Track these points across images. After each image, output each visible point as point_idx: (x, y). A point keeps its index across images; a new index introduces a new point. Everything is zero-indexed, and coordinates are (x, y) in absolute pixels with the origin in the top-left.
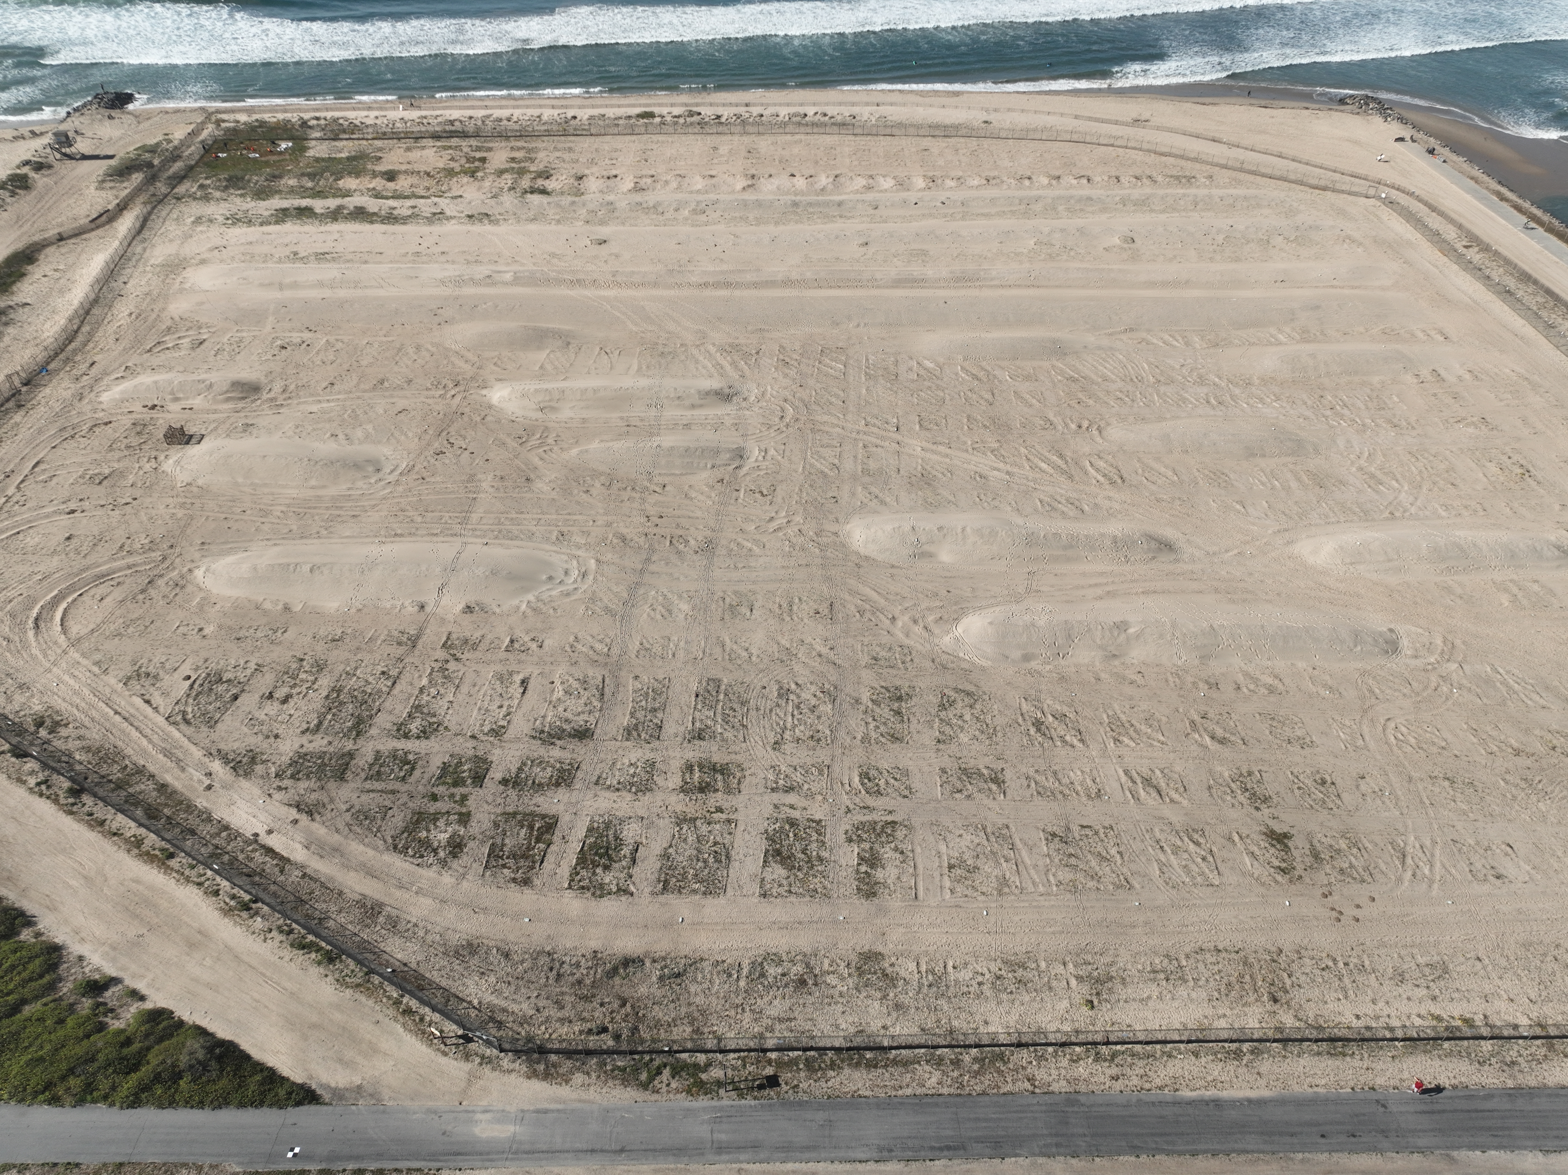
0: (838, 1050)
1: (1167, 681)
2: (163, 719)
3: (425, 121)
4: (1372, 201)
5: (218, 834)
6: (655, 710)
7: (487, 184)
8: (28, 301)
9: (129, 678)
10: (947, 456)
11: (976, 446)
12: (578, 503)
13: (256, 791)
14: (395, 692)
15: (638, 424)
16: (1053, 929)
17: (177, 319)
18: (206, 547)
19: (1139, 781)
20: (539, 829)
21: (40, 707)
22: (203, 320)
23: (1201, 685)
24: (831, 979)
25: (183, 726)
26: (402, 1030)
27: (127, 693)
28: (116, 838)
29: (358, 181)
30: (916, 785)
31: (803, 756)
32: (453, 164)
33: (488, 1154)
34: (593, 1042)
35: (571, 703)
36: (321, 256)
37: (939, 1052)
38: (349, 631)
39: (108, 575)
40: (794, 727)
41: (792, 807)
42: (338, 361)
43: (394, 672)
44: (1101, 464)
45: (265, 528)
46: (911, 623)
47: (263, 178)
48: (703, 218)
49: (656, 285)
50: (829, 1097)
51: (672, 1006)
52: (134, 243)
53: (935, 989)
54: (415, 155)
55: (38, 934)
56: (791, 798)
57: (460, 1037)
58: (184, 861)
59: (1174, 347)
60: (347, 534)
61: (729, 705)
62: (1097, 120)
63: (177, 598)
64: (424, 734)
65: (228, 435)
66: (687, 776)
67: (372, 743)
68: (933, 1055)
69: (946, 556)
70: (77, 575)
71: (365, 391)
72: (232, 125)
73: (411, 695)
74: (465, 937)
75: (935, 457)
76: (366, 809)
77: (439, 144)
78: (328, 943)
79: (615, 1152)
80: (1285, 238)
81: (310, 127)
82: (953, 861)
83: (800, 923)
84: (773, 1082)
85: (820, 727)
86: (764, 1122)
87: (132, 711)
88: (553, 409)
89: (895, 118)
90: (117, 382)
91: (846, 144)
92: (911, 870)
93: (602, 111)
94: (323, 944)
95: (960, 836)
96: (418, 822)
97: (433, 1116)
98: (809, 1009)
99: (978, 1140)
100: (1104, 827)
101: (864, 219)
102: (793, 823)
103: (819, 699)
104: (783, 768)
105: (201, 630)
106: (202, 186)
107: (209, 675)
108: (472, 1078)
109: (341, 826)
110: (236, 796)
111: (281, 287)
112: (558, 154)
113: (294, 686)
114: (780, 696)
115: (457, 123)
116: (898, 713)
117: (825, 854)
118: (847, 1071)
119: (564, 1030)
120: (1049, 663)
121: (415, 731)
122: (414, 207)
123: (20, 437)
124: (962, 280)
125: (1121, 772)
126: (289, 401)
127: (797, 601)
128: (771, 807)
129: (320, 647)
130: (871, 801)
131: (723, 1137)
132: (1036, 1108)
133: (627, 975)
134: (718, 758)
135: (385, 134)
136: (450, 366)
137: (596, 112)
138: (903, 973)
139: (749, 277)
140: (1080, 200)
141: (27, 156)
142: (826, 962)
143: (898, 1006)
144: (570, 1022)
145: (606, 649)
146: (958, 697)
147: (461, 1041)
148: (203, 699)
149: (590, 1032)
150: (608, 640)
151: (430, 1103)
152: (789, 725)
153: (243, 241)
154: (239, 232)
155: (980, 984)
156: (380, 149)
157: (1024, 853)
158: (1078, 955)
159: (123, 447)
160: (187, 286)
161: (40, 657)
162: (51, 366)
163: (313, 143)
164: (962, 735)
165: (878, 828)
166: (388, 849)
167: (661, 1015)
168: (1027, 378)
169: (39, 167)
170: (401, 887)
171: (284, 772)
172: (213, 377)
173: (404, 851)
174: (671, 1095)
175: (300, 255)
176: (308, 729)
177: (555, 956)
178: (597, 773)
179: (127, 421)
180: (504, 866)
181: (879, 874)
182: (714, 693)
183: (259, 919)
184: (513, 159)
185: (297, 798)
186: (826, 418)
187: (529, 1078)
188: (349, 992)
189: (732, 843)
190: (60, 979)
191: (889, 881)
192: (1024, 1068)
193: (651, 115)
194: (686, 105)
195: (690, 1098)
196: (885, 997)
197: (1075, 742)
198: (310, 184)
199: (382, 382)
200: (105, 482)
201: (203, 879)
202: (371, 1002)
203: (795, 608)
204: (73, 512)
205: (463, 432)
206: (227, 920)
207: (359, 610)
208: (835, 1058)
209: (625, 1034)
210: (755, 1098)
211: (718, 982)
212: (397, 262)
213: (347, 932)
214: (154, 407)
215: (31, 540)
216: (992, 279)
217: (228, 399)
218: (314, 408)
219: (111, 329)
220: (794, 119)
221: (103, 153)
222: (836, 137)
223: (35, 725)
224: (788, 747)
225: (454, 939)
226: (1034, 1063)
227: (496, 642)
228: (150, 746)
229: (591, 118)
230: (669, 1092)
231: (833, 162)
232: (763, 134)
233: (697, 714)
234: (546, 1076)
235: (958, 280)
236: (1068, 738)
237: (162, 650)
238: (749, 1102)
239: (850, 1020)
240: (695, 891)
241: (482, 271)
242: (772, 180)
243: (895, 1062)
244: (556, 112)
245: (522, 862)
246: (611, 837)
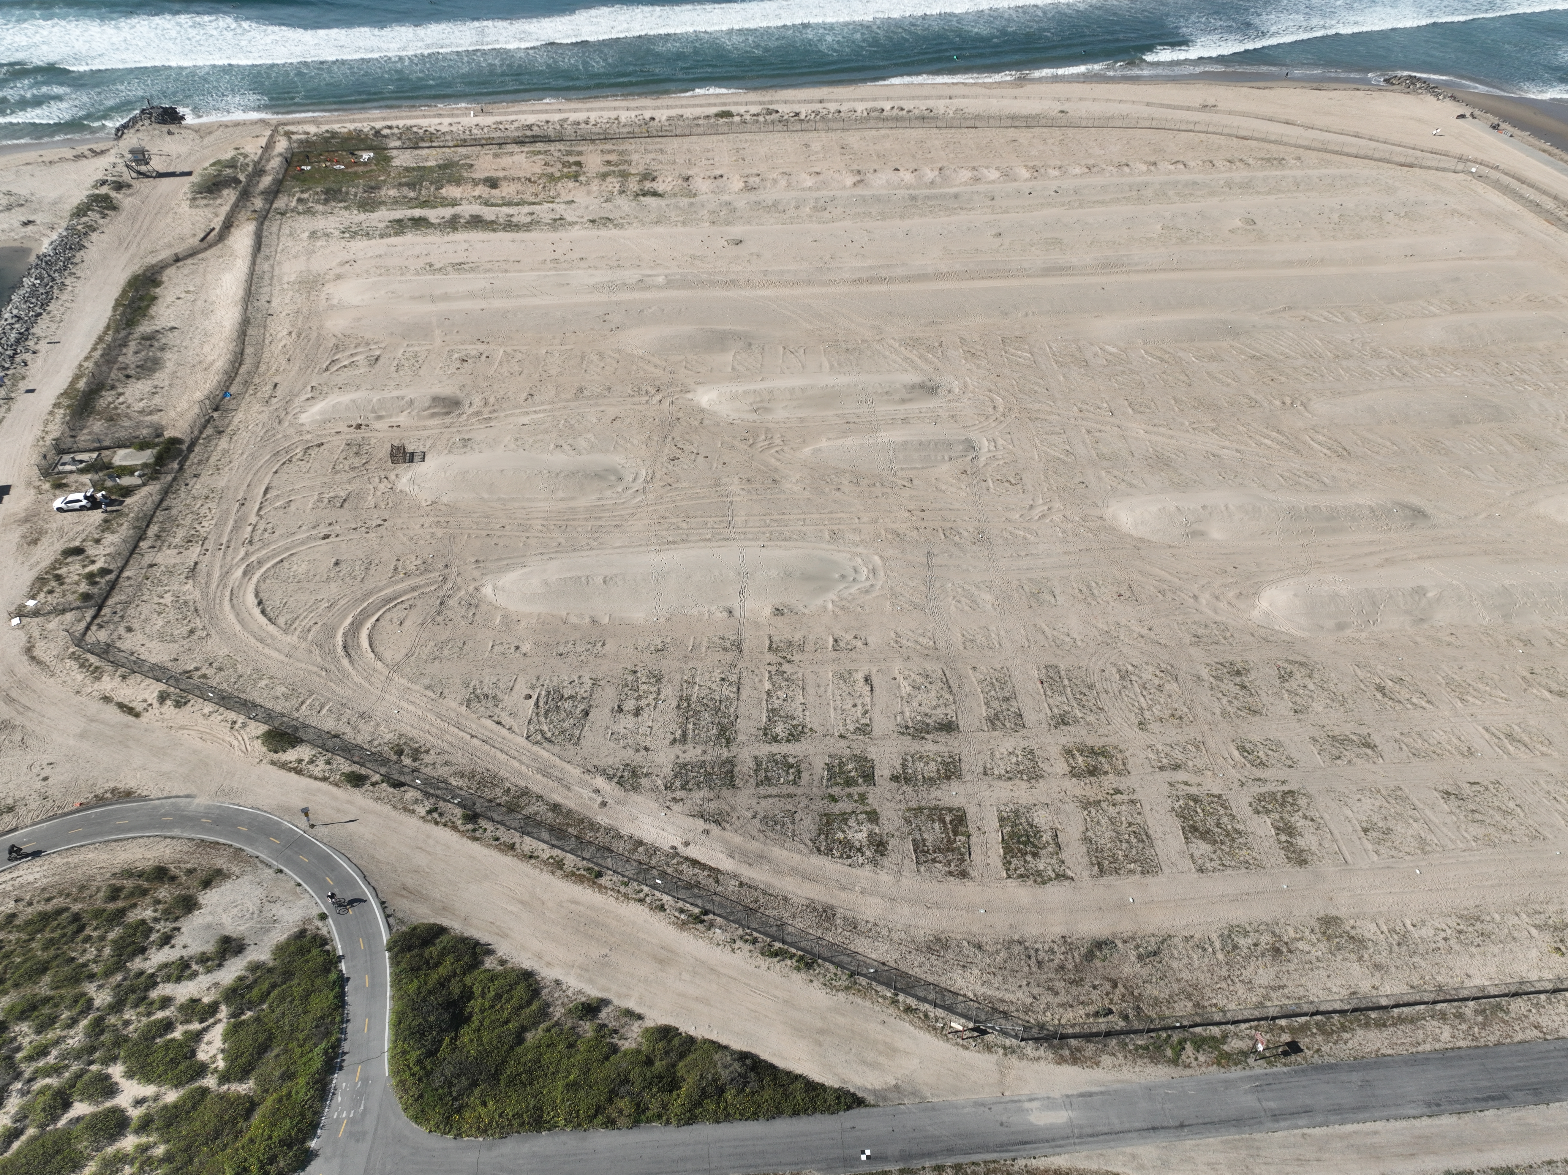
0: (1342, 1012)
1: (1481, 641)
2: (523, 739)
3: (501, 126)
4: (1461, 176)
5: (635, 850)
6: (1008, 700)
7: (594, 187)
8: (173, 324)
9: (469, 701)
10: (1172, 437)
11: (1195, 426)
12: (835, 501)
13: (654, 805)
14: (743, 697)
15: (856, 420)
16: (1490, 883)
17: (340, 335)
18: (481, 565)
19: (1502, 737)
20: (951, 822)
21: (392, 735)
22: (368, 336)
23: (1516, 643)
24: (1300, 945)
25: (546, 745)
26: (912, 1028)
27: (473, 716)
28: (533, 861)
29: (460, 189)
30: (1295, 755)
31: (1172, 734)
32: (550, 170)
33: (1054, 1140)
34: (1102, 1025)
35: (922, 697)
36: (459, 266)
37: (1439, 1007)
38: (669, 640)
39: (395, 598)
40: (1150, 708)
41: (1186, 784)
42: (525, 372)
43: (733, 678)
44: (1320, 438)
45: (533, 542)
46: (1214, 600)
47: (361, 190)
48: (826, 214)
49: (810, 283)
50: (1355, 1059)
51: (1162, 983)
52: (258, 261)
53: (1405, 947)
54: (506, 161)
55: (502, 962)
56: (1181, 776)
57: (973, 1030)
58: (614, 878)
59: (1337, 323)
60: (618, 544)
61: (1076, 690)
62: (1169, 106)
63: (477, 617)
64: (793, 737)
65: (450, 452)
66: (1071, 760)
67: (746, 749)
68: (1433, 1010)
69: (1216, 533)
70: (364, 600)
71: (568, 401)
72: (303, 137)
73: (760, 701)
74: (929, 932)
75: (1160, 439)
76: (771, 814)
77: (526, 149)
78: (798, 949)
79: (1176, 1127)
80: (1396, 214)
81: (385, 136)
82: (1364, 825)
83: (1248, 894)
84: (1293, 1048)
85: (1176, 706)
86: (1304, 1087)
87: (487, 733)
88: (767, 410)
89: (971, 110)
90: (309, 403)
91: (936, 138)
92: (1329, 836)
93: (679, 111)
94: (794, 951)
95: (1359, 800)
96: (828, 823)
97: (982, 1109)
98: (1295, 976)
99: (1517, 1088)
100: (1492, 783)
101: (985, 210)
102: (1196, 800)
103: (1161, 678)
104: (1160, 748)
105: (517, 648)
106: (300, 200)
107: (549, 692)
108: (1002, 1070)
109: (755, 833)
110: (634, 811)
111: (433, 299)
112: (652, 156)
113: (639, 698)
114: (1122, 678)
115: (535, 128)
116: (1243, 687)
117: (1240, 827)
118: (1360, 1032)
119: (1069, 1015)
120: (1362, 631)
121: (782, 735)
122: (532, 214)
123: (235, 464)
124: (1107, 266)
125: (1480, 729)
126: (496, 415)
127: (1094, 585)
128: (1167, 785)
129: (647, 657)
130: (1259, 773)
131: (1272, 1105)
132: (1556, 1054)
133: (1105, 956)
134: (1093, 741)
135: (465, 140)
136: (642, 373)
137: (673, 112)
138: (1367, 935)
139: (900, 271)
140: (1186, 185)
141: (100, 176)
142: (1291, 931)
143: (1377, 967)
144: (1071, 1006)
145: (931, 643)
146: (1295, 668)
147: (976, 1034)
148: (554, 716)
149: (1096, 1014)
150: (929, 634)
151: (974, 1097)
152: (1144, 705)
153: (371, 254)
154: (359, 245)
155: (1445, 939)
156: (467, 157)
157: (1428, 812)
158: (1526, 906)
159: (347, 468)
160: (335, 302)
161: (366, 685)
162: (233, 390)
163: (394, 153)
164: (1314, 704)
165: (1279, 797)
166: (812, 853)
167: (1156, 993)
168: (1212, 358)
169: (119, 186)
170: (844, 889)
171: (672, 784)
172: (409, 393)
173: (829, 852)
174: (1203, 1069)
175: (436, 267)
176: (675, 740)
177: (1027, 944)
178: (980, 763)
179: (339, 443)
180: (934, 861)
181: (1301, 842)
182: (1058, 679)
183: (717, 930)
184: (608, 163)
185: (698, 809)
186: (1037, 406)
187: (1059, 1064)
188: (841, 995)
189: (1145, 822)
190: (548, 1005)
191: (1313, 848)
192: (1526, 1017)
193: (728, 114)
194: (761, 103)
195: (1223, 1070)
196: (1360, 958)
197: (1424, 704)
198: (412, 194)
199: (581, 390)
200: (346, 505)
201: (642, 895)
202: (868, 1003)
203: (1096, 592)
204: (326, 537)
205: (687, 437)
206: (685, 934)
207: (668, 619)
208: (1342, 1020)
209: (1131, 1014)
210: (1285, 1065)
211: (1195, 957)
212: (538, 270)
213: (811, 937)
214: (359, 426)
215: (300, 567)
216: (1136, 265)
217: (433, 415)
218: (525, 420)
219: (277, 348)
220: (873, 114)
221: (178, 170)
222: (921, 131)
223: (395, 753)
224: (1155, 727)
225: (920, 935)
226: (1534, 1011)
227: (821, 642)
228: (523, 768)
229: (669, 119)
230: (1200, 1066)
231: (929, 156)
232: (848, 130)
233: (1051, 701)
234: (1075, 1061)
235: (1104, 266)
236: (1414, 700)
237: (487, 670)
238: (1279, 1068)
239: (1339, 983)
240: (1131, 872)
241: (631, 275)
242: (878, 175)
243: (1401, 1020)
244: (633, 114)
245: (950, 856)
246: (1025, 824)
